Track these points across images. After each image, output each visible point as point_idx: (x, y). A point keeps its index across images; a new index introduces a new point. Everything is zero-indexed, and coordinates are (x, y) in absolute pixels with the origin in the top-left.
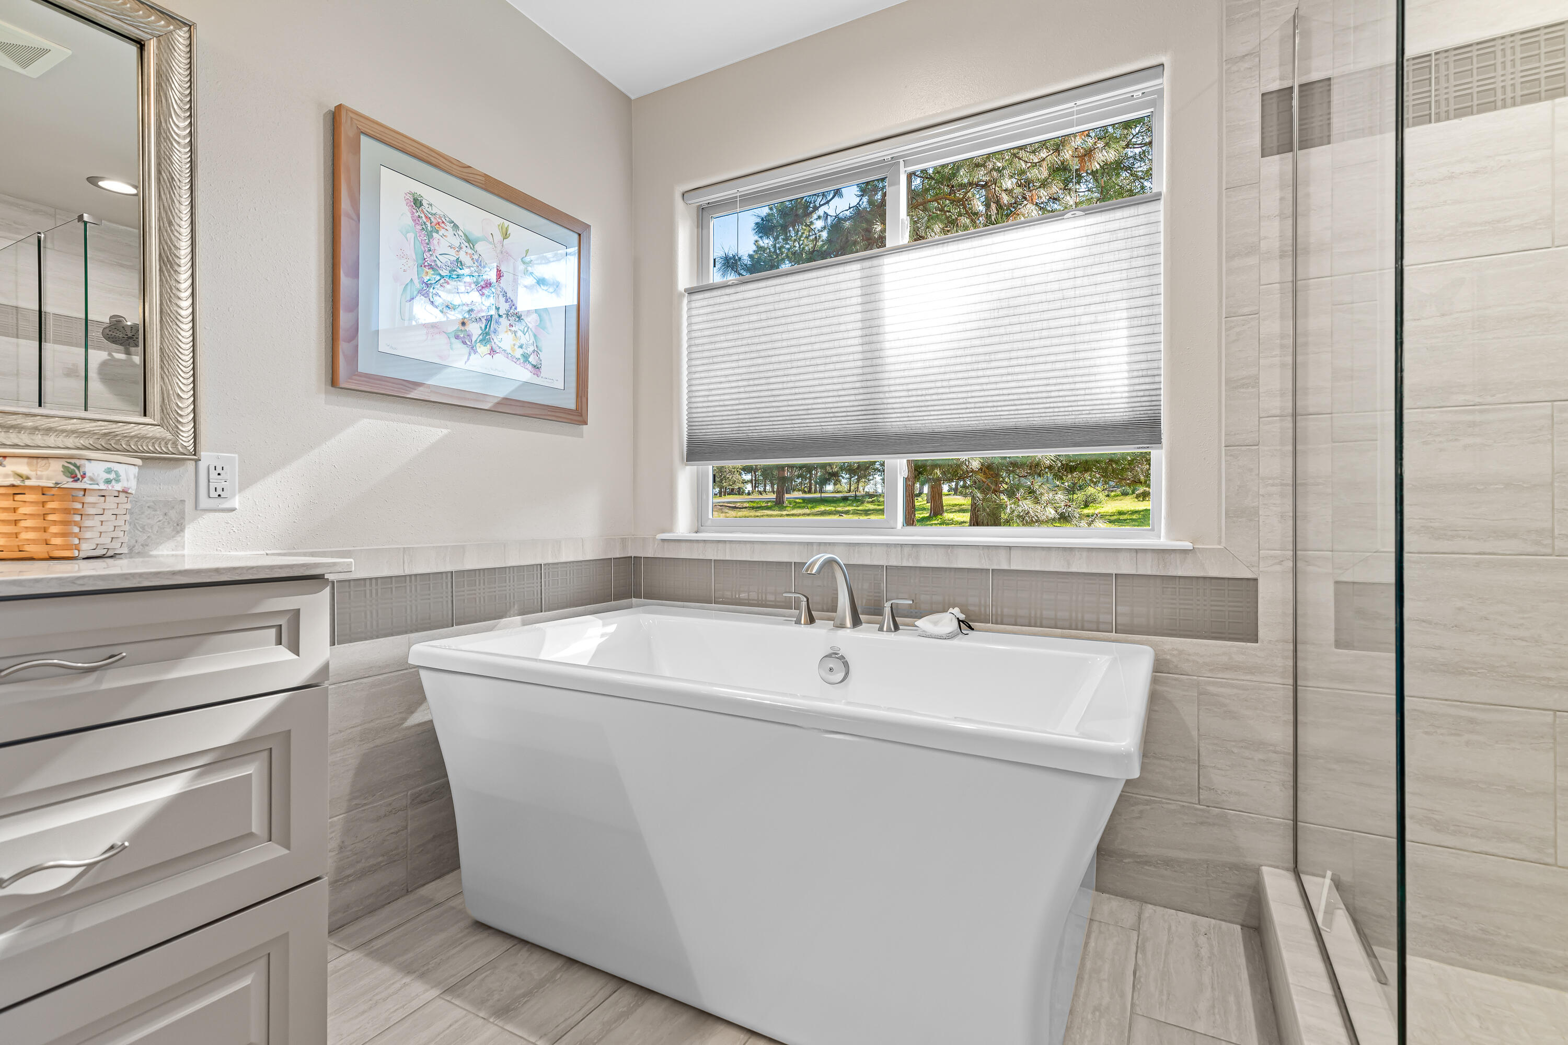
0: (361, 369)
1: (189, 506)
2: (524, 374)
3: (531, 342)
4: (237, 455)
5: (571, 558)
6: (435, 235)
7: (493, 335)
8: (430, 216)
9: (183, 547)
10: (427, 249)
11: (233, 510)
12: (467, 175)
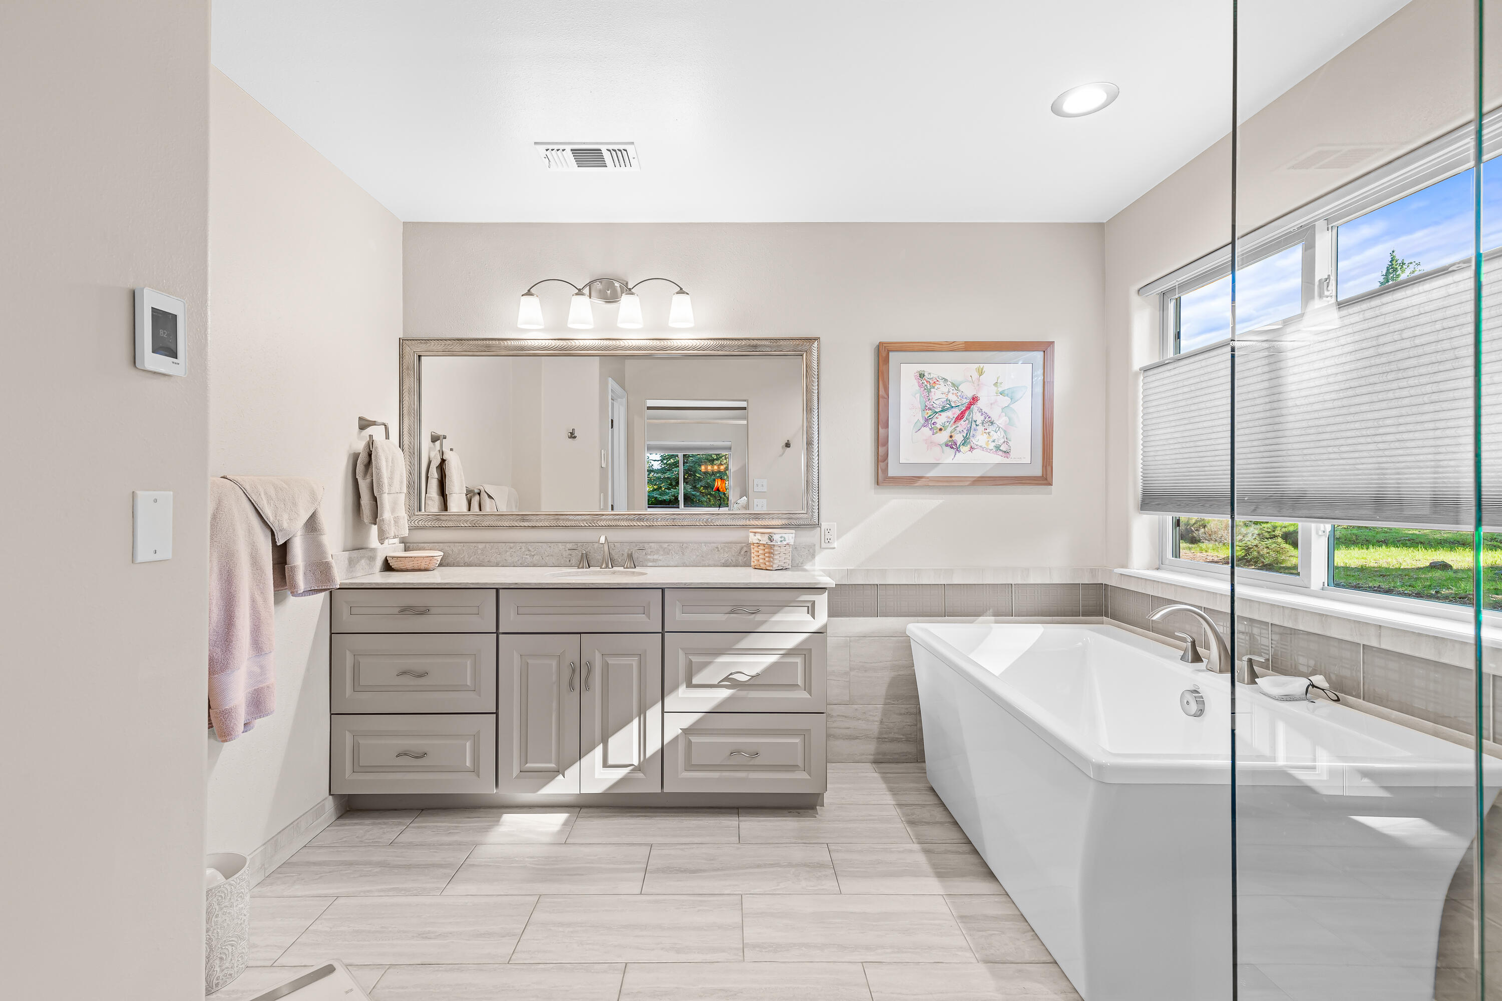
0: (890, 475)
1: (817, 547)
2: (998, 459)
3: (1002, 436)
4: (835, 523)
5: (1039, 581)
6: (932, 390)
7: (972, 439)
8: (929, 380)
9: (815, 565)
10: (927, 400)
11: (835, 548)
12: (951, 347)
